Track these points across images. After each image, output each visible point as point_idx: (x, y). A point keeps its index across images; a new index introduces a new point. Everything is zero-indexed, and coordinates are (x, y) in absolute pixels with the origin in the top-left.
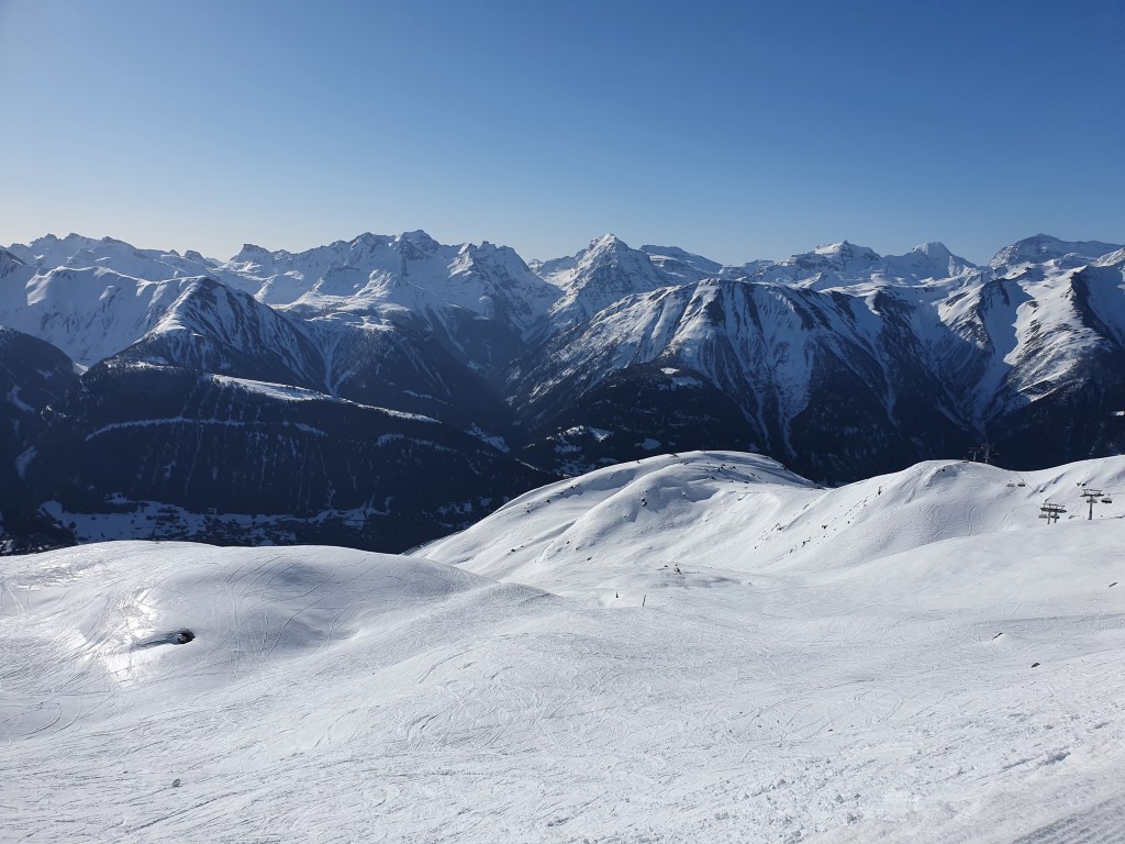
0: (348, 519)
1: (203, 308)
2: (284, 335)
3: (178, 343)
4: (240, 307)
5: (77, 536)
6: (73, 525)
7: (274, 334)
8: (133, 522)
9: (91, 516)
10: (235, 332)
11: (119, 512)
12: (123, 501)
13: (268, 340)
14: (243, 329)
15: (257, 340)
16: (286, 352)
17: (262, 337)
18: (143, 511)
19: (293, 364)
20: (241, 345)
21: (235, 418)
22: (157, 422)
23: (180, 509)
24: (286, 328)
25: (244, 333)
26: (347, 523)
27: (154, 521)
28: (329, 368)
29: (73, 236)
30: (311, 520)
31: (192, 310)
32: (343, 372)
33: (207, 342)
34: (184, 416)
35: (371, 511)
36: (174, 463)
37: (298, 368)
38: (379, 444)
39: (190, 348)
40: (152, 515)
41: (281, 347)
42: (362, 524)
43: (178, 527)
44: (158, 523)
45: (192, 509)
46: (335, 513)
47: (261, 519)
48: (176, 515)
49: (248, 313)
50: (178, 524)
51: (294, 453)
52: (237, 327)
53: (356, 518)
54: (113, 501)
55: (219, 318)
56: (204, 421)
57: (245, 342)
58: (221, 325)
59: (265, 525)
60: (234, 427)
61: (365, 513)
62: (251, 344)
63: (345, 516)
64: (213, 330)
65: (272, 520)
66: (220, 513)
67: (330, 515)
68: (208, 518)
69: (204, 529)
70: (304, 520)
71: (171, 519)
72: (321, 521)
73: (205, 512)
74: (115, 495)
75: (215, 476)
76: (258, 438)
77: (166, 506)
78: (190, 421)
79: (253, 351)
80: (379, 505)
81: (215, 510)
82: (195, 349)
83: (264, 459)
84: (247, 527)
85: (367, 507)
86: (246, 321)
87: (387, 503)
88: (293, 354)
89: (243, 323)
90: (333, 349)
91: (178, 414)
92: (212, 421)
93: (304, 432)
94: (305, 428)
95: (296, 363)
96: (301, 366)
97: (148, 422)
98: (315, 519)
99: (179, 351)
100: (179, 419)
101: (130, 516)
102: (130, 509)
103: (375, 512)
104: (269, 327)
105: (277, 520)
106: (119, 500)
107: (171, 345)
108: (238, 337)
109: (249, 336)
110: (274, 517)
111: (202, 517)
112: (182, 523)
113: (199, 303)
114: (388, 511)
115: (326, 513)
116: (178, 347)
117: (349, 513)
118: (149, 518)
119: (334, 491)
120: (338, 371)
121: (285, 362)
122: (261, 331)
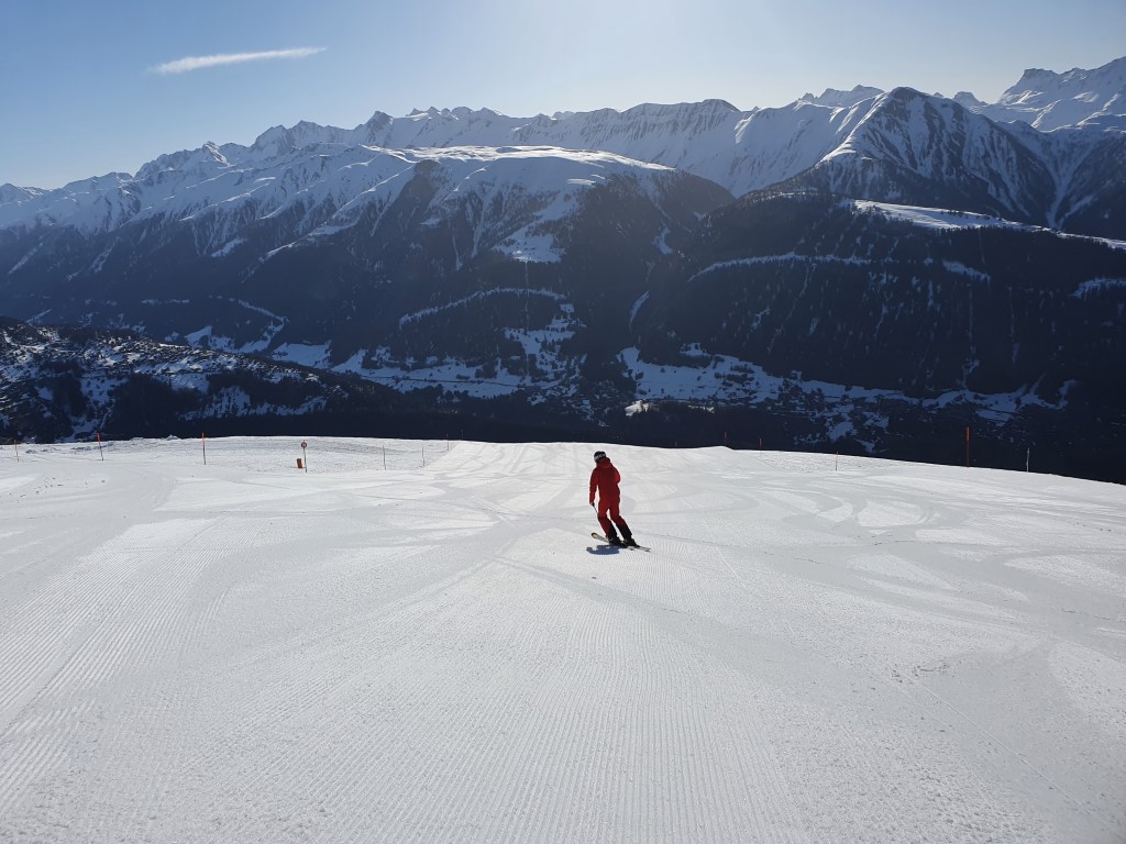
0: (986, 408)
1: (888, 127)
2: (999, 154)
3: (841, 169)
4: (941, 119)
5: (638, 388)
6: (640, 376)
7: (982, 153)
8: (699, 379)
9: (661, 367)
10: (925, 154)
11: (690, 366)
12: (699, 353)
13: (972, 162)
14: (939, 150)
15: (956, 161)
16: (995, 177)
17: (964, 159)
18: (714, 367)
19: (1002, 191)
20: (930, 169)
21: (861, 253)
22: (764, 259)
23: (758, 370)
24: (1004, 143)
25: (939, 155)
26: (983, 414)
27: (722, 380)
28: (1061, 194)
29: (829, 91)
30: (927, 403)
31: (873, 131)
32: (1079, 199)
33: (876, 167)
34: (797, 253)
35: (1031, 399)
36: (767, 310)
37: (1009, 197)
38: (1078, 294)
39: (853, 176)
40: (721, 373)
41: (991, 171)
42: (1006, 418)
43: (746, 391)
44: (724, 383)
45: (771, 370)
46: (969, 396)
47: (857, 392)
48: (749, 376)
49: (951, 127)
50: (747, 387)
51: (930, 303)
52: (930, 147)
53: (1000, 408)
54: (688, 353)
55: (909, 139)
56: (821, 258)
57: (937, 167)
58: (909, 147)
59: (859, 402)
60: (855, 265)
61: (1018, 402)
62: (943, 170)
63: (984, 403)
64: (896, 153)
65: (871, 395)
66: (806, 378)
67: (960, 398)
68: (787, 385)
69: (775, 397)
70: (915, 401)
71: (741, 380)
72: (942, 405)
73: (787, 375)
74: (692, 346)
75: (812, 329)
76: (884, 281)
77: (742, 364)
78: (803, 258)
79: (946, 177)
80: (1048, 393)
81: (799, 374)
82: (860, 176)
83: (885, 310)
84: (834, 400)
85: (1027, 392)
86: (945, 139)
87: (1064, 390)
88: (1006, 179)
89: (940, 141)
90: (1074, 167)
91: (790, 250)
92: (829, 257)
93: (955, 273)
94: (957, 267)
95: (1007, 191)
96: (1012, 192)
97: (755, 259)
98: (932, 402)
99: (839, 181)
100: (791, 255)
101: (699, 372)
102: (701, 363)
103: (1039, 402)
104: (978, 144)
105: (878, 397)
106: (694, 352)
107: (832, 174)
108: (929, 161)
109: (945, 158)
110: (876, 392)
111: (780, 381)
112: (753, 386)
113: (884, 120)
114: (1063, 403)
115: (955, 394)
116: (839, 175)
117: (991, 399)
118: (718, 376)
119: (977, 363)
120: (1074, 198)
121: (992, 190)
122: (965, 151)
